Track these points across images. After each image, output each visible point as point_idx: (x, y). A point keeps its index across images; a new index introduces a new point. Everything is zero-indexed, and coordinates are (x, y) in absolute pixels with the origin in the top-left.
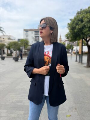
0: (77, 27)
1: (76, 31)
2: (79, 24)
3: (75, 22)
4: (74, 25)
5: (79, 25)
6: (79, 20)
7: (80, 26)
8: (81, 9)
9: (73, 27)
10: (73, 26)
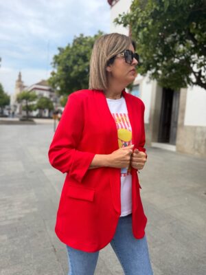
0: (76, 67)
1: (72, 74)
2: (79, 63)
3: (72, 57)
4: (70, 63)
5: (79, 65)
6: (78, 55)
7: (81, 67)
8: (82, 35)
9: (67, 67)
10: (68, 64)
